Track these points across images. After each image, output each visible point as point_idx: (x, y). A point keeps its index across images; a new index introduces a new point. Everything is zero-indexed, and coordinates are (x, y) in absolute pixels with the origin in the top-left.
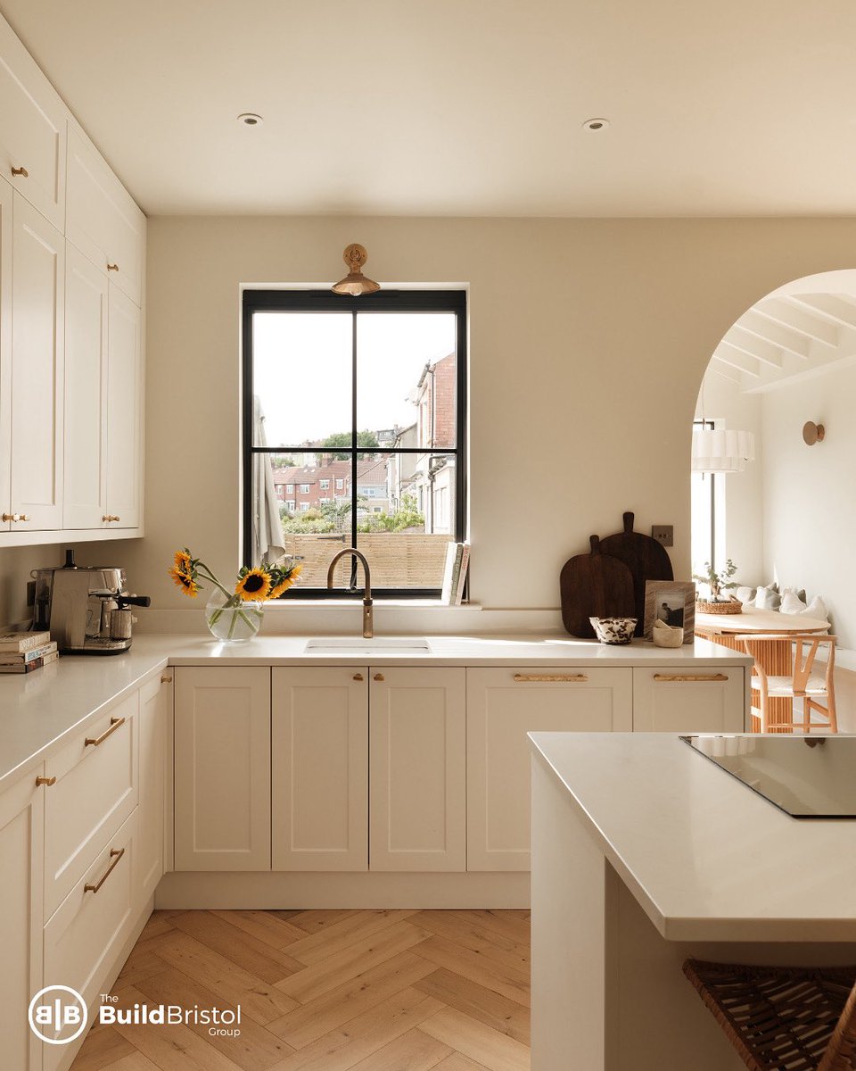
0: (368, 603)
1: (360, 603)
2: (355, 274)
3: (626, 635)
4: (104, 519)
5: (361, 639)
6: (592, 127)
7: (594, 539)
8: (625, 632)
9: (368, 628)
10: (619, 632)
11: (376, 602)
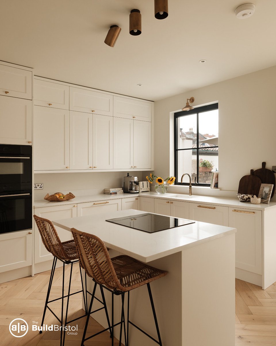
0: (190, 187)
1: (189, 186)
2: (187, 106)
3: (244, 199)
4: (132, 167)
5: (189, 195)
6: (202, 62)
7: (252, 171)
8: (244, 198)
9: (191, 193)
10: (241, 198)
11: (192, 187)
